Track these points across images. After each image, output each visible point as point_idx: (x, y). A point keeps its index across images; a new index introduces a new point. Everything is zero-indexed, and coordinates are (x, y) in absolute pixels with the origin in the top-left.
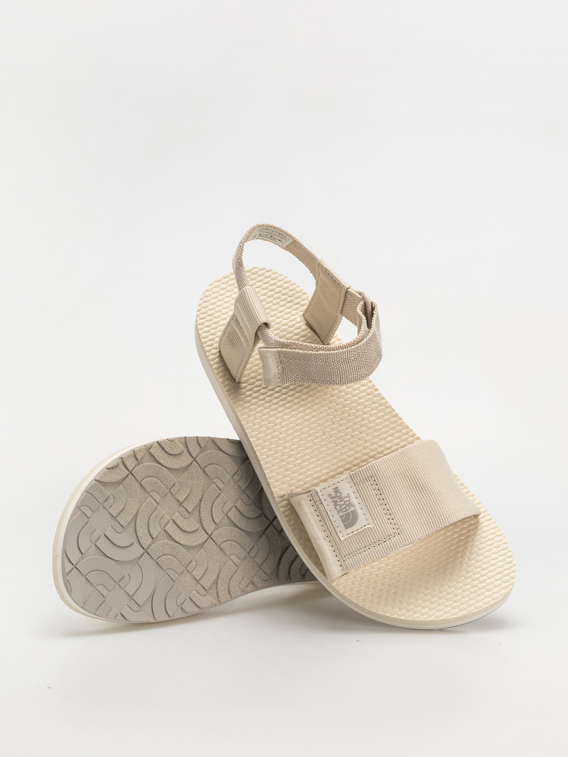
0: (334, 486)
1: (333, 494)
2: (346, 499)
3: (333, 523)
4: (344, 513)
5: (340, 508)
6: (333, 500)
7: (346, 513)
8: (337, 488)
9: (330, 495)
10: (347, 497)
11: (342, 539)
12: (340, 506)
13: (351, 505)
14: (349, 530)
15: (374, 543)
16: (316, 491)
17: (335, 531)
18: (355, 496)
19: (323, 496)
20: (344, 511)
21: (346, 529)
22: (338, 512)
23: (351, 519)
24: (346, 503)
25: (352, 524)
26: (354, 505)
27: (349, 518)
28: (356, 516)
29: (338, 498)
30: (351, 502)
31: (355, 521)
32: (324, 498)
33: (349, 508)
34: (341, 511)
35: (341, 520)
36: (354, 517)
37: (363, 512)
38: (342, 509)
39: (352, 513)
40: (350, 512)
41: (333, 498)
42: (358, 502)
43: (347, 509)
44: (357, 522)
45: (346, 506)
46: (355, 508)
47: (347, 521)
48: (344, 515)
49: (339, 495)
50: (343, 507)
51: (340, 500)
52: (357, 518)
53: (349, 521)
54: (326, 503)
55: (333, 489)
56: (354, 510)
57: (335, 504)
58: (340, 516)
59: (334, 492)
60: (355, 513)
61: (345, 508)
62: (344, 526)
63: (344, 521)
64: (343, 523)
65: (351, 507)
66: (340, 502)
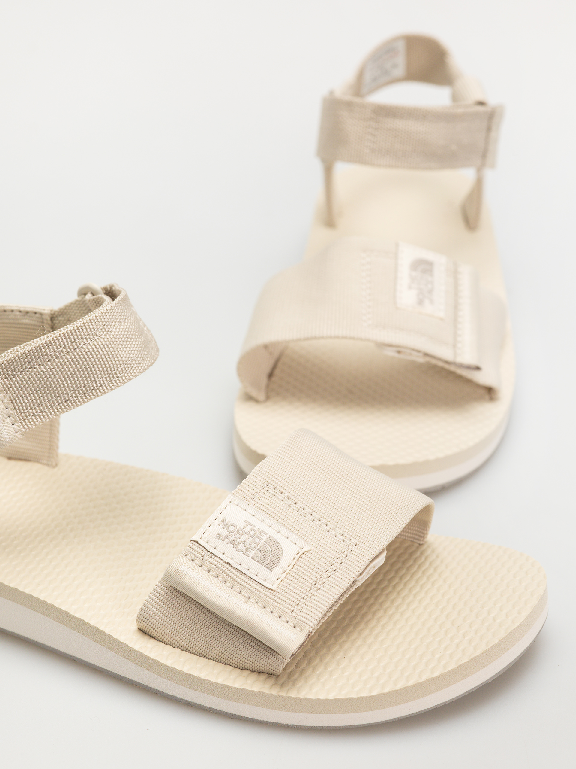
0: (219, 521)
1: (224, 533)
2: (247, 529)
3: (247, 573)
4: (256, 549)
5: (245, 547)
6: (227, 540)
7: (257, 548)
8: (223, 521)
9: (219, 536)
11: (274, 588)
12: (244, 543)
13: (260, 534)
14: (277, 570)
15: (326, 571)
16: (194, 541)
17: (257, 583)
18: (259, 520)
19: (209, 543)
20: (253, 547)
21: (271, 571)
22: (246, 554)
23: (271, 554)
24: (249, 535)
25: (276, 560)
26: (263, 532)
27: (267, 554)
28: (275, 546)
29: (233, 534)
30: (256, 530)
31: (279, 554)
32: (212, 545)
33: (259, 539)
34: (249, 549)
35: (257, 563)
36: (273, 548)
37: (284, 536)
38: (249, 547)
39: (267, 544)
40: (263, 544)
41: (226, 537)
42: (268, 525)
43: (257, 541)
44: (282, 553)
45: (252, 539)
46: (268, 535)
47: (267, 559)
48: (257, 553)
49: (233, 530)
50: (248, 542)
51: (238, 536)
52: (278, 548)
53: (270, 558)
54: (220, 551)
55: (219, 525)
56: (268, 539)
57: (235, 545)
58: (252, 558)
59: (223, 529)
60: (272, 542)
61: (254, 542)
62: (266, 569)
63: (262, 562)
64: (261, 565)
65: (260, 536)
66: (239, 538)
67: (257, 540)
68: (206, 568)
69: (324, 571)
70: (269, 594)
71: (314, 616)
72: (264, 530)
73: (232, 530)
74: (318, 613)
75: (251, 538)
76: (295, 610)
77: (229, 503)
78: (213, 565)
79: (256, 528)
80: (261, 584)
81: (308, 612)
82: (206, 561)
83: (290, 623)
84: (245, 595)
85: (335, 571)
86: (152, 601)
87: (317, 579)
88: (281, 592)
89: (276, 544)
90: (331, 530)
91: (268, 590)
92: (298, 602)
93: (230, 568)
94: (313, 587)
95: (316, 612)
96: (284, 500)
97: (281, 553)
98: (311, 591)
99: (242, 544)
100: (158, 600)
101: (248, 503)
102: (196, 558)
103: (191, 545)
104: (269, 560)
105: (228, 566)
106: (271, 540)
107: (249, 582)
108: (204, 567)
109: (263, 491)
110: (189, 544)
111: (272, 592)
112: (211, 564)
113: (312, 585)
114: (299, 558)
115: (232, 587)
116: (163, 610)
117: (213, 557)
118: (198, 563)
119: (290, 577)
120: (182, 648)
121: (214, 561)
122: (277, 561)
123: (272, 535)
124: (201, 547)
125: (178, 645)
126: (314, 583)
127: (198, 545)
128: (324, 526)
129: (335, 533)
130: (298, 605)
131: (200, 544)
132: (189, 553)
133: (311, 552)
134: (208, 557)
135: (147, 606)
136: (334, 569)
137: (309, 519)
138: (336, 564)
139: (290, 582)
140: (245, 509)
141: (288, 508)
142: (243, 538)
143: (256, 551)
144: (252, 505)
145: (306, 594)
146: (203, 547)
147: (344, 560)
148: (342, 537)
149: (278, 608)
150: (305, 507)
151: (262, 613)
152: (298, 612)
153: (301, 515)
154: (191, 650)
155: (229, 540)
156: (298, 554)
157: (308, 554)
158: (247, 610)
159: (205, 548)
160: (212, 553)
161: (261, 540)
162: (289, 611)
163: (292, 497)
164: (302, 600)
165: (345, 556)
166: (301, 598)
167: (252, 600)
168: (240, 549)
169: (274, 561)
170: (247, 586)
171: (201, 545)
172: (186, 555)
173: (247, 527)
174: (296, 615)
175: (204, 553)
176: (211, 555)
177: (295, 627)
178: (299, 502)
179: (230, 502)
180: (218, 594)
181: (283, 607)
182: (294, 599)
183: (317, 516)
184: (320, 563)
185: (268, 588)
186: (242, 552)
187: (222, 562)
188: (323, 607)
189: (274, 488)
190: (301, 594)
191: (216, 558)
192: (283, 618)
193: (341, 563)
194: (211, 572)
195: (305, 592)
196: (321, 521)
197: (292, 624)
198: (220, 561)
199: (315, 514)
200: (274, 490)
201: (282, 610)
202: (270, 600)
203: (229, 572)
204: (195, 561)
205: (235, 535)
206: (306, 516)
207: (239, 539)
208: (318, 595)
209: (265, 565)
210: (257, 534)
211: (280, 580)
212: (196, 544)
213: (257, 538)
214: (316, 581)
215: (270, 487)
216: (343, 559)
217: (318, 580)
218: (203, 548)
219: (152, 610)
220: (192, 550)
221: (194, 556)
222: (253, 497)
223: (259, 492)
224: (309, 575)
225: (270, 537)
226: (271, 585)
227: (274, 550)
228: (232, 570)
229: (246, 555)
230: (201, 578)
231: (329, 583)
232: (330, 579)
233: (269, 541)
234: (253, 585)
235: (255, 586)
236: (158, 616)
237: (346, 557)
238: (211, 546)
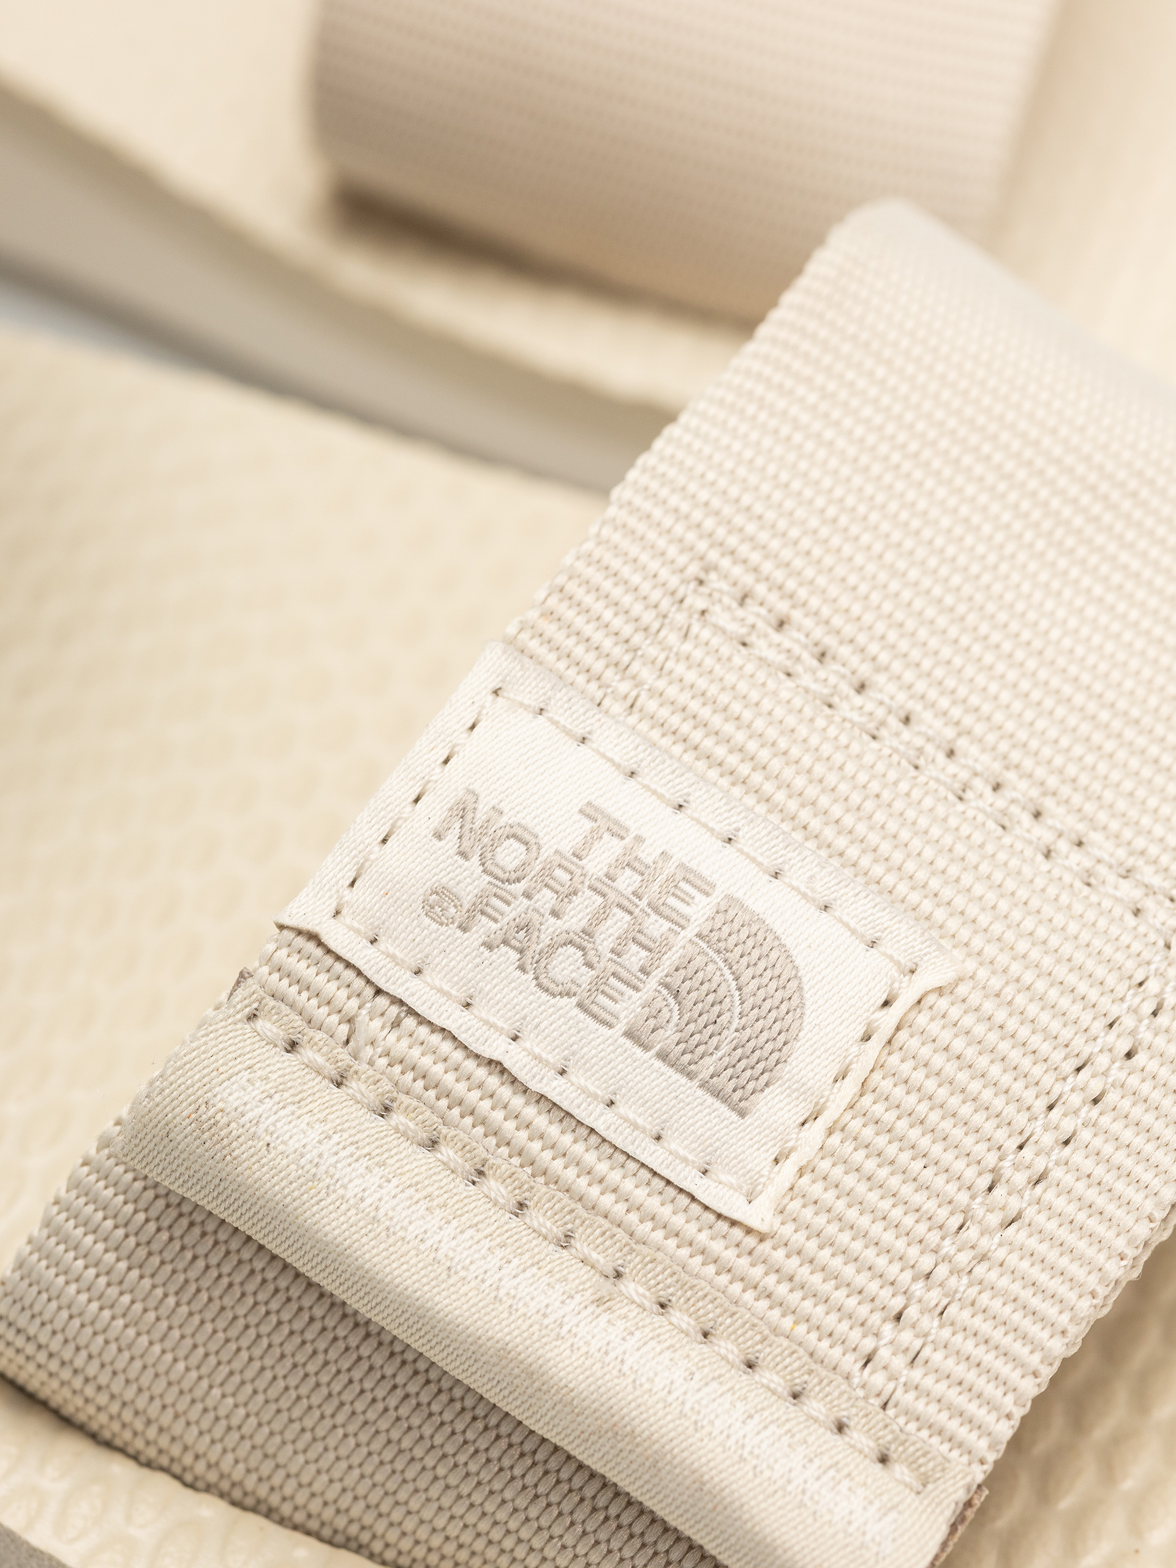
0: (434, 810)
1: (469, 881)
2: (596, 864)
3: (601, 1122)
4: (652, 983)
5: (589, 965)
6: (484, 927)
7: (657, 975)
8: (462, 811)
9: (438, 902)
10: (593, 837)
11: (759, 1215)
12: (582, 941)
13: (672, 886)
14: (776, 1107)
15: (1051, 1107)
16: (299, 932)
17: (658, 1184)
18: (661, 797)
19: (383, 944)
20: (635, 968)
21: (742, 1114)
22: (595, 1009)
23: (738, 1010)
24: (612, 896)
25: (769, 1047)
26: (689, 876)
27: (717, 1008)
28: (762, 965)
29: (519, 888)
30: (649, 861)
31: (784, 1008)
32: (399, 955)
33: (667, 918)
34: (613, 981)
35: (658, 1064)
36: (750, 972)
37: (804, 896)
38: (612, 967)
39: (711, 953)
40: (690, 948)
41: (480, 908)
42: (712, 830)
43: (656, 934)
44: (802, 1005)
45: (628, 917)
46: (717, 897)
47: (715, 1039)
48: (659, 1003)
49: (516, 863)
50: (607, 937)
51: (546, 899)
52: (777, 972)
53: (730, 1034)
54: (446, 988)
55: (439, 836)
56: (719, 919)
57: (529, 954)
58: (629, 1034)
59: (460, 860)
60: (743, 936)
61: (635, 937)
62: (710, 1100)
63: (687, 1057)
64: (684, 1080)
65: (672, 901)
66: (555, 914)
67: (656, 926)
68: (371, 1096)
69: (1041, 1104)
70: (730, 1254)
71: (991, 1390)
72: (693, 865)
73: (511, 867)
74: (1014, 1376)
75: (620, 913)
76: (884, 1354)
77: (491, 697)
78: (410, 1076)
79: (648, 854)
80: (681, 1190)
81: (960, 1370)
82: (369, 1051)
83: (856, 1436)
84: (594, 1255)
85: (1096, 1101)
86: (62, 1247)
87: (1001, 1159)
88: (800, 1238)
89: (766, 948)
90: (1063, 846)
91: (723, 1226)
92: (897, 1303)
93: (505, 1092)
94: (978, 1208)
95: (1005, 1370)
96: (799, 669)
97: (795, 1001)
98: (972, 1233)
99: (571, 950)
100: (100, 1246)
101: (599, 694)
102: (311, 1033)
103: (284, 952)
104: (725, 1049)
105: (494, 1082)
106: (736, 926)
107: (615, 1176)
108: (354, 1086)
109: (680, 618)
110: (271, 947)
111: (750, 1241)
112: (398, 1069)
113: (973, 1197)
114: (898, 1029)
115: (521, 1205)
116: (126, 1299)
117: (410, 1022)
118: (320, 1060)
119: (849, 1147)
120: (237, 1494)
121: (416, 1052)
122: (776, 1055)
123: (739, 895)
124: (339, 967)
125: (212, 1477)
126: (985, 1181)
127: (319, 952)
128: (1026, 819)
129: (1087, 863)
130: (898, 1317)
131: (329, 951)
132: (272, 1003)
133: (962, 990)
134: (377, 1023)
135: (34, 1277)
136: (1095, 1088)
137: (937, 780)
138: (1103, 1061)
139: (850, 1181)
140: (580, 731)
141: (820, 722)
142: (576, 917)
143: (652, 994)
144: (618, 708)
145: (943, 1252)
146: (349, 965)
147: (1145, 1035)
148: (1128, 890)
149: (785, 1343)
150: (915, 707)
151: (697, 1376)
152: (899, 1363)
153: (895, 758)
154: (286, 1509)
155: (494, 926)
156: (886, 1004)
157: (943, 1003)
158: (612, 1355)
159: (359, 973)
160: (401, 1003)
161: (679, 922)
162: (850, 1358)
163: (844, 651)
164: (918, 1288)
165: (1148, 1007)
166: (915, 1279)
167: (630, 1287)
168: (559, 978)
169: (758, 1053)
170: (607, 1200)
171: (338, 958)
172: (252, 1017)
173: (596, 845)
174: (891, 1386)
175: (354, 1003)
176: (394, 1010)
177: (884, 1460)
178: (881, 679)
179: (496, 692)
180: (440, 1255)
181: (814, 1336)
182: (873, 1287)
183: (985, 762)
184: (1015, 1055)
185: (726, 1218)
186: (574, 1000)
187: (458, 1055)
188: (1045, 1335)
189: (739, 595)
190: (913, 1252)
191: (423, 1031)
192: (814, 1406)
193: (1129, 1055)
194: (397, 1118)
195: (934, 1238)
196: (1007, 793)
197: (867, 1444)
198: (446, 1047)
199: (974, 750)
200: (740, 613)
201: (806, 1358)
202: (736, 1288)
203: (498, 1115)
204: (307, 1053)
205: (528, 896)
206: (921, 762)
207: (552, 920)
208: (1013, 1260)
209: (705, 1074)
210: (655, 887)
211: (789, 1168)
212: (310, 947)
213: (654, 917)
214: (992, 1171)
215: (716, 595)
216: (1142, 1028)
217: (1006, 1164)
218: (349, 974)
219: (64, 1301)
220: (285, 981)
221: (298, 1022)
222: (626, 658)
223: (656, 626)
224: (958, 1133)
225: (729, 907)
226: (742, 1200)
227: (754, 983)
228: (518, 1101)
229: (595, 1016)
230: (343, 1154)
231: (1069, 1179)
232: (1075, 1155)
233: (724, 935)
234: (640, 1194)
235: (653, 1203)
236: (99, 1326)
237: (1155, 1014)
238: (393, 957)
